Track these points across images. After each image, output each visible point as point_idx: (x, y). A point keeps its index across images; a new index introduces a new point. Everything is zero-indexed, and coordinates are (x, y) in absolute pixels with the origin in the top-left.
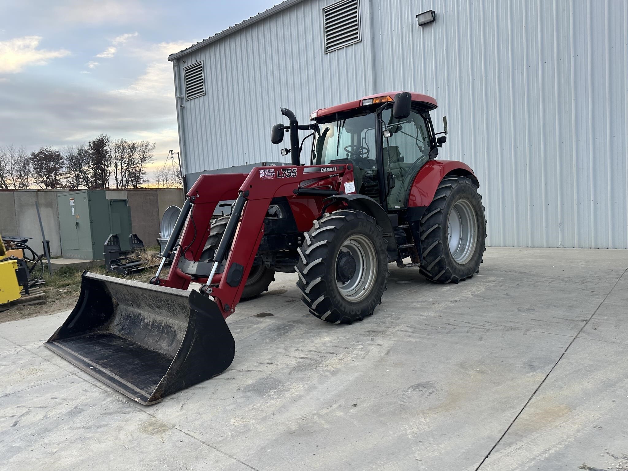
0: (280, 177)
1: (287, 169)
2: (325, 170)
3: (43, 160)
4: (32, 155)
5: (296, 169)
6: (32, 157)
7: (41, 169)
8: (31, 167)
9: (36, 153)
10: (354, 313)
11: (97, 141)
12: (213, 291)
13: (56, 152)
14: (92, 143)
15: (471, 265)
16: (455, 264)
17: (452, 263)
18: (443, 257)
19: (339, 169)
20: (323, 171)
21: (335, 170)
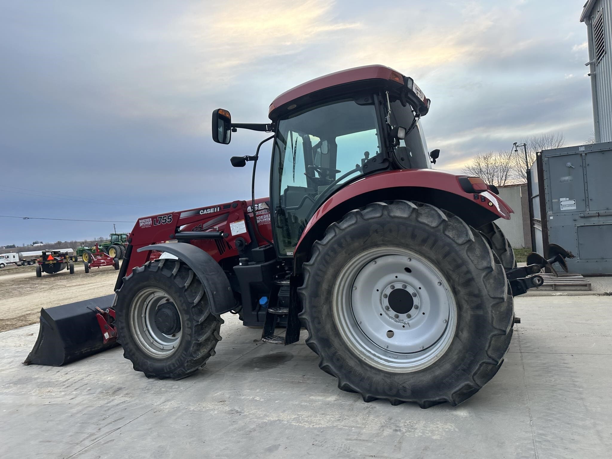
0: (156, 224)
1: (163, 216)
2: (205, 212)
5: (171, 216)
15: (412, 381)
16: (352, 363)
17: (338, 360)
18: (313, 343)
19: (223, 209)
20: (202, 213)
21: (218, 211)
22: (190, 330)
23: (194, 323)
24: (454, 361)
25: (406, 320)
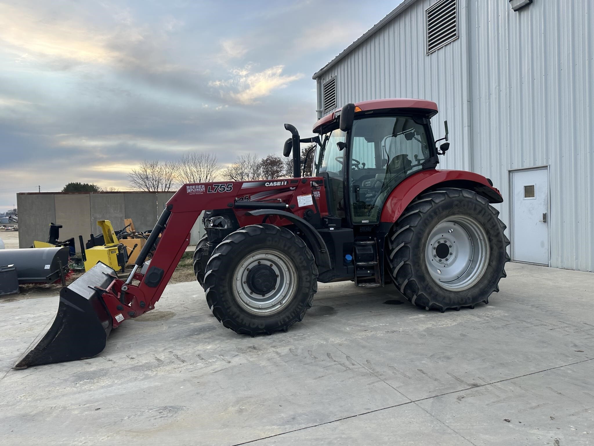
0: (211, 192)
1: (220, 185)
2: (271, 184)
3: (270, 165)
4: (262, 161)
5: (232, 185)
6: (262, 163)
7: (267, 172)
8: (261, 170)
9: (265, 160)
10: (255, 326)
11: (308, 148)
12: (128, 289)
13: (278, 158)
14: (304, 150)
15: (470, 294)
16: (437, 289)
17: (429, 288)
18: (413, 280)
19: (291, 183)
20: (268, 185)
21: (285, 184)
22: (309, 284)
23: (312, 277)
24: (489, 279)
25: (445, 262)
